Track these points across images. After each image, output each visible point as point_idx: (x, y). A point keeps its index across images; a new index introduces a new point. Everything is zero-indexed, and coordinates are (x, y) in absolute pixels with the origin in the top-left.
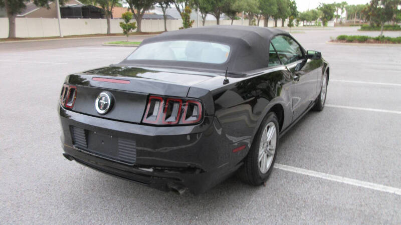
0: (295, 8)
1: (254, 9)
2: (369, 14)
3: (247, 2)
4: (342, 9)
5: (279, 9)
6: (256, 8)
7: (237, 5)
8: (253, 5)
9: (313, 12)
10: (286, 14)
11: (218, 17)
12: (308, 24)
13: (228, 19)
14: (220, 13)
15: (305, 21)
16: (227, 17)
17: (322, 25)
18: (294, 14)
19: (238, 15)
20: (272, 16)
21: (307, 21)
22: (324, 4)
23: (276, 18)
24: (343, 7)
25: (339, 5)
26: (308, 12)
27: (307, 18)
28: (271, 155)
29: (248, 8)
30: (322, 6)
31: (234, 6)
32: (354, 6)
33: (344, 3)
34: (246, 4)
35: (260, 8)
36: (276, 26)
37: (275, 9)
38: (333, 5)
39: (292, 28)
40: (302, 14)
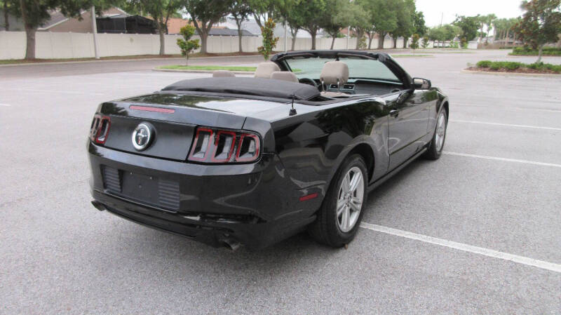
0: (422, 22)
1: (364, 23)
2: (522, 31)
3: (355, 14)
4: (489, 24)
5: (399, 24)
6: (366, 22)
7: (341, 17)
8: (363, 19)
9: (447, 27)
10: (410, 30)
11: (313, 34)
12: (441, 45)
13: (328, 37)
14: (316, 29)
15: (436, 41)
16: (327, 34)
17: (459, 47)
18: (421, 30)
19: (342, 31)
20: (390, 33)
21: (440, 40)
22: (463, 17)
23: (395, 36)
24: (490, 21)
25: (484, 20)
26: (440, 27)
27: (438, 36)
28: (357, 210)
29: (356, 22)
30: (460, 20)
31: (336, 19)
32: (505, 19)
33: (492, 17)
34: (353, 16)
35: (373, 22)
36: (395, 47)
37: (394, 23)
38: (475, 18)
39: (416, 50)
40: (432, 31)
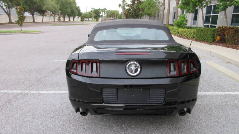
0: (79, 11)
1: (57, 10)
2: (128, 15)
3: (53, 6)
4: (104, 12)
5: (71, 11)
6: (58, 9)
7: (47, 7)
8: (57, 8)
9: (89, 13)
10: (76, 14)
11: (33, 15)
12: (88, 20)
13: (40, 16)
14: (34, 12)
15: (86, 18)
16: (39, 14)
17: (95, 21)
18: (79, 14)
19: (46, 14)
20: (67, 15)
21: (87, 18)
22: (94, 9)
23: (69, 16)
24: (105, 11)
25: (102, 10)
26: (87, 13)
27: (87, 16)
29: (53, 9)
30: (93, 10)
31: (44, 8)
32: (110, 11)
33: (105, 9)
34: (52, 7)
35: (60, 10)
36: (70, 21)
37: (69, 10)
38: (99, 10)
40: (84, 14)
